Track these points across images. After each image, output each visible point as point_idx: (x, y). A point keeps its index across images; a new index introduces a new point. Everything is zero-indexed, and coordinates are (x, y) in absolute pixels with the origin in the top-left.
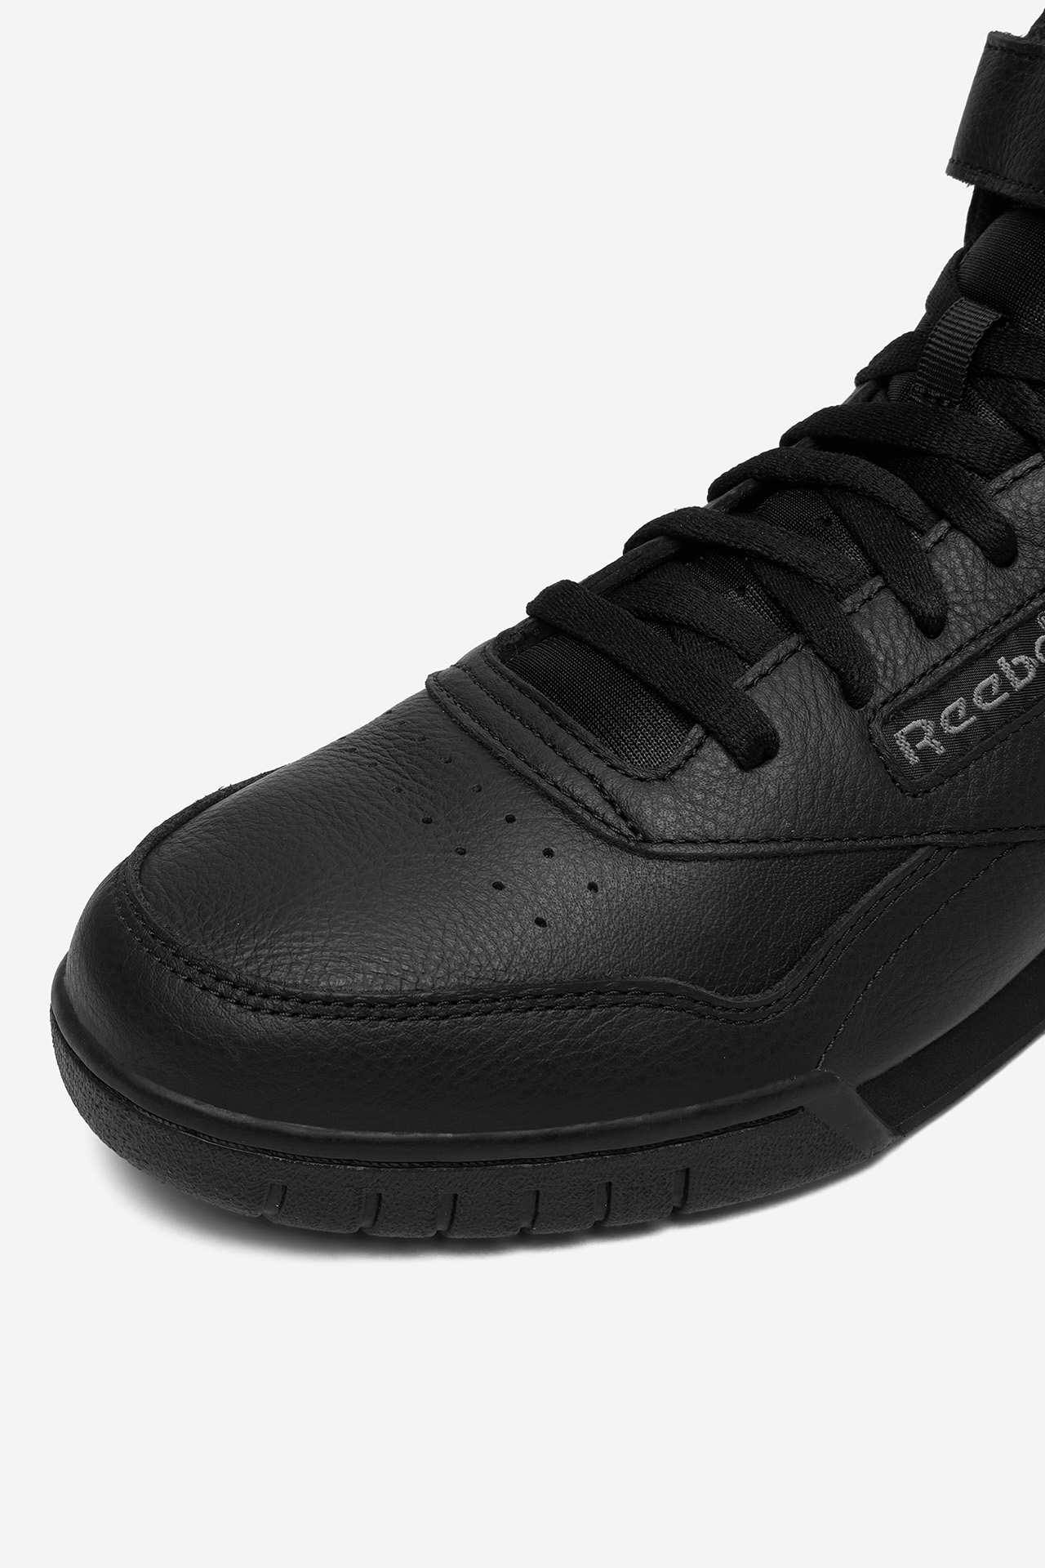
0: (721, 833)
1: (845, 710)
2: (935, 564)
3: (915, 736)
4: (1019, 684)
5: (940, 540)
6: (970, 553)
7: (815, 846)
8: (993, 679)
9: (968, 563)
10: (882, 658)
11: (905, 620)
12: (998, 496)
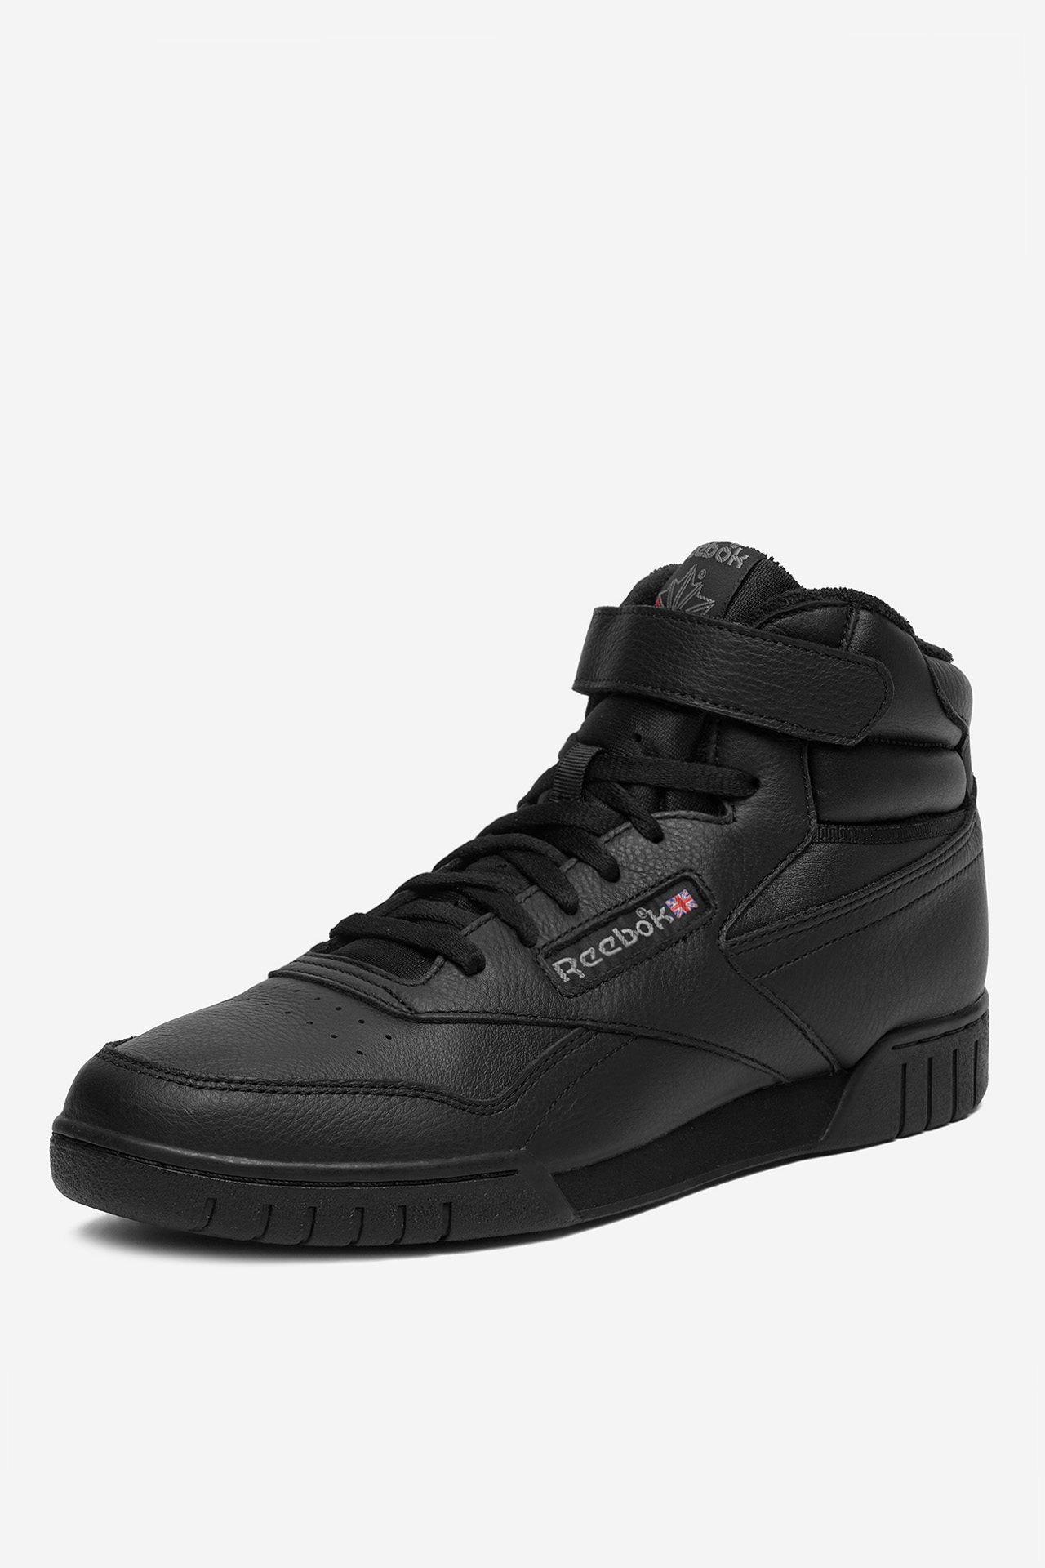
0: (458, 1008)
1: (521, 947)
2: (570, 879)
3: (565, 967)
4: (628, 944)
5: (572, 867)
6: (591, 874)
7: (511, 1018)
8: (610, 939)
9: (590, 878)
10: (541, 924)
11: (553, 906)
12: (606, 845)
